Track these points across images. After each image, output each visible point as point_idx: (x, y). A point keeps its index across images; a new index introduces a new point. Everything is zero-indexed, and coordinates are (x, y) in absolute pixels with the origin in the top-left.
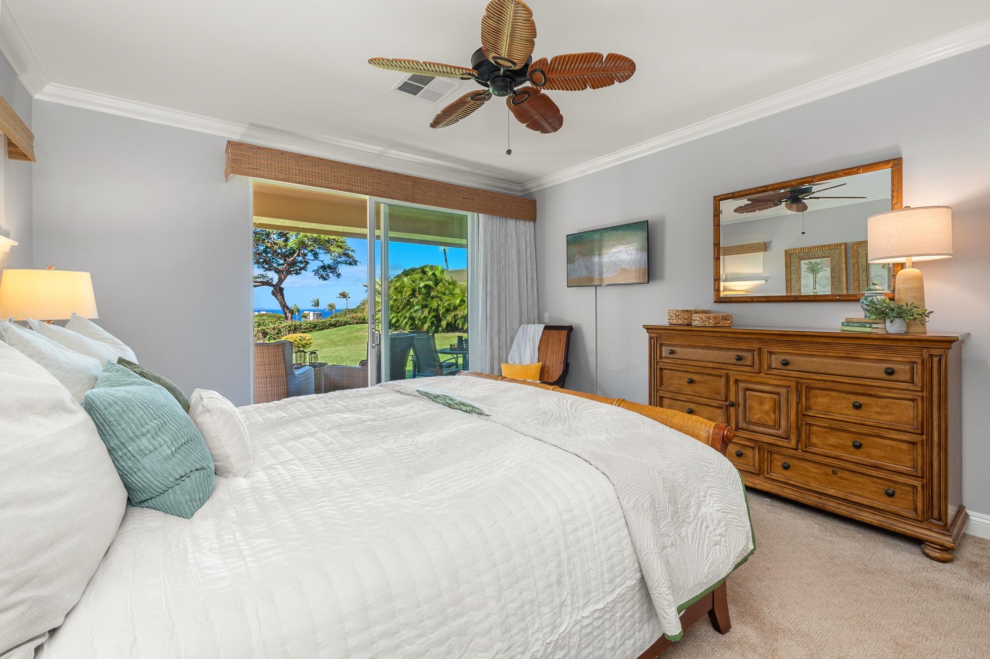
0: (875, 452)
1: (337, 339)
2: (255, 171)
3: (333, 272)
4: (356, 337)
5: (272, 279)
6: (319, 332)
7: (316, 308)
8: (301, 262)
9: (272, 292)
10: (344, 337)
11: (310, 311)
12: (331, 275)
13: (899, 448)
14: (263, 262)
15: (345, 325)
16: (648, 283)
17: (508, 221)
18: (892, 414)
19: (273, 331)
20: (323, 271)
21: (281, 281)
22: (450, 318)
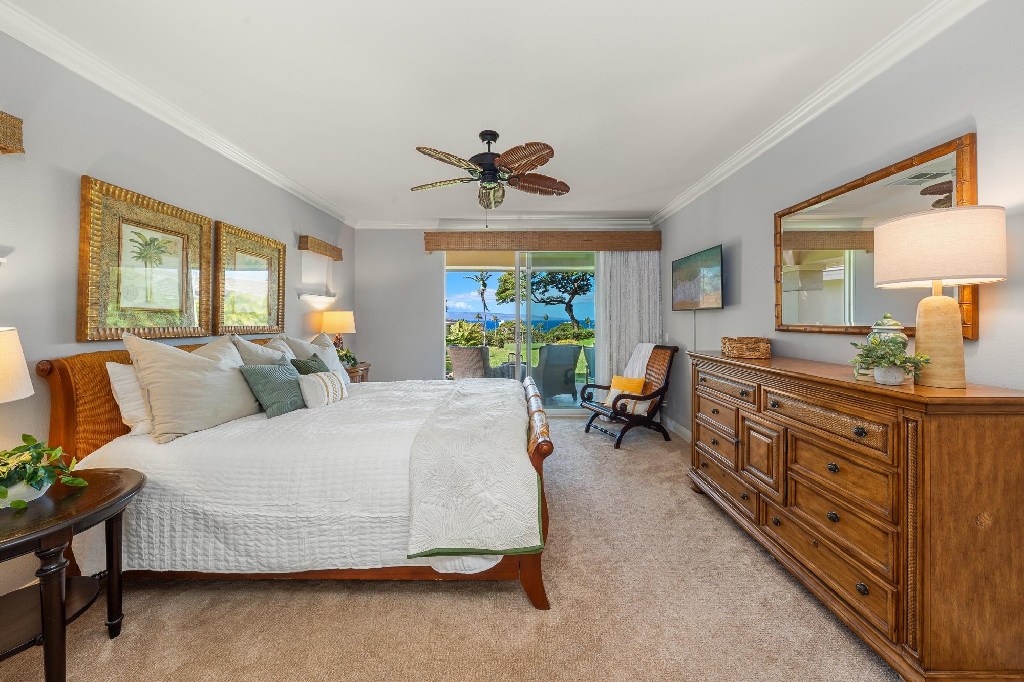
0: (852, 532)
2: (437, 247)
9: (566, 308)
13: (873, 535)
14: (560, 288)
16: (723, 308)
17: (629, 254)
18: (867, 489)
21: (570, 301)
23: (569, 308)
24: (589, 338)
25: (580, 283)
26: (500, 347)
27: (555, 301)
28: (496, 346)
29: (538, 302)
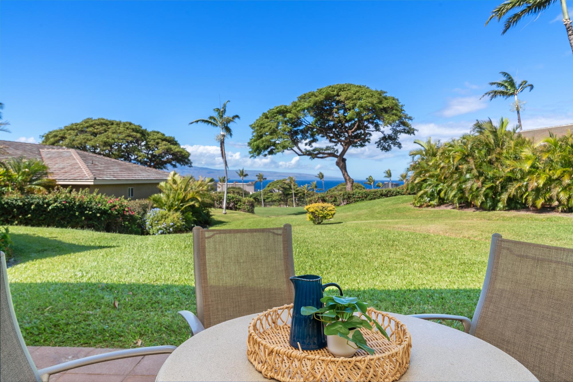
1: (378, 211)
3: (395, 144)
4: (397, 209)
5: (337, 150)
9: (337, 163)
10: (387, 208)
12: (392, 146)
14: (333, 137)
15: (396, 195)
19: (330, 199)
20: (385, 142)
21: (344, 152)
22: (512, 190)
23: (342, 163)
24: (363, 200)
25: (356, 130)
26: (248, 211)
27: (324, 154)
28: (244, 210)
29: (302, 154)
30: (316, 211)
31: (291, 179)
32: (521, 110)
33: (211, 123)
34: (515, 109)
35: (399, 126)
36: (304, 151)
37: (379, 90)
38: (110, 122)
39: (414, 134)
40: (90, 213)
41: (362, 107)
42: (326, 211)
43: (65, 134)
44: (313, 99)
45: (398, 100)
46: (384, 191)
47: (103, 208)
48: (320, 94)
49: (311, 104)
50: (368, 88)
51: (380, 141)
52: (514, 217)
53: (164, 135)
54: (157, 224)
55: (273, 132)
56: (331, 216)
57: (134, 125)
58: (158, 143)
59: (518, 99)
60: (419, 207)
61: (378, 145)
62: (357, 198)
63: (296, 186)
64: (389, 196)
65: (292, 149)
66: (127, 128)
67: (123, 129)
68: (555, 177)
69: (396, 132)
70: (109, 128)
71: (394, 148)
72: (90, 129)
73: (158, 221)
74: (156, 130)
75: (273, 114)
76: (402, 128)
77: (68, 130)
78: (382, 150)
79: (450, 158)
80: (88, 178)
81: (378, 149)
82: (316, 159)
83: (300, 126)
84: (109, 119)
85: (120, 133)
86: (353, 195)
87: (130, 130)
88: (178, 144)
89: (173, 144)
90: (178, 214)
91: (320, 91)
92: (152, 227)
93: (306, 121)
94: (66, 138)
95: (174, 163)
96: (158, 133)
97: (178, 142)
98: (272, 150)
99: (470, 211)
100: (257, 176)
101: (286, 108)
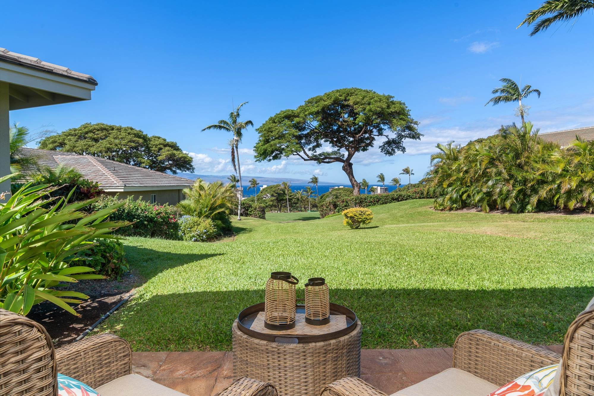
1: (399, 214)
3: (398, 148)
4: (419, 213)
5: (343, 155)
6: (382, 206)
7: (382, 184)
8: (367, 139)
9: (343, 167)
10: (407, 212)
11: (378, 186)
12: (396, 150)
14: (336, 142)
15: (407, 199)
20: (389, 146)
21: (350, 156)
22: (543, 192)
23: (348, 168)
26: (260, 217)
27: (330, 158)
28: (255, 216)
29: (308, 159)
30: (355, 215)
31: (285, 184)
32: (525, 115)
33: (224, 128)
34: (520, 114)
35: (404, 131)
36: (310, 155)
37: (387, 95)
38: (110, 127)
39: (420, 139)
40: (138, 220)
41: (372, 111)
42: (365, 216)
43: (64, 139)
44: (322, 104)
45: (404, 104)
46: (395, 195)
47: (150, 215)
48: (328, 98)
49: (319, 109)
50: (375, 93)
51: (384, 145)
52: (549, 218)
53: (165, 140)
54: (190, 231)
55: (281, 137)
56: (369, 221)
57: (136, 130)
58: (160, 149)
59: (522, 104)
60: (442, 210)
61: (382, 150)
62: (369, 202)
63: (290, 191)
64: (400, 200)
65: (298, 154)
66: (129, 134)
67: (124, 134)
68: (587, 179)
69: (400, 137)
70: (110, 134)
71: (398, 152)
72: (90, 135)
73: (190, 228)
74: (157, 135)
75: (280, 119)
76: (407, 133)
77: (67, 136)
78: (386, 154)
79: (477, 161)
80: (118, 185)
81: (381, 153)
82: (322, 164)
83: (303, 131)
84: (109, 124)
85: (122, 138)
86: (365, 199)
87: (132, 135)
88: (180, 149)
89: (175, 149)
90: (209, 220)
91: (328, 96)
92: (185, 234)
93: (311, 126)
94: (65, 144)
95: (174, 169)
96: (159, 138)
97: (180, 148)
98: (276, 155)
99: (497, 214)
100: (250, 181)
101: (293, 113)
